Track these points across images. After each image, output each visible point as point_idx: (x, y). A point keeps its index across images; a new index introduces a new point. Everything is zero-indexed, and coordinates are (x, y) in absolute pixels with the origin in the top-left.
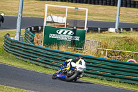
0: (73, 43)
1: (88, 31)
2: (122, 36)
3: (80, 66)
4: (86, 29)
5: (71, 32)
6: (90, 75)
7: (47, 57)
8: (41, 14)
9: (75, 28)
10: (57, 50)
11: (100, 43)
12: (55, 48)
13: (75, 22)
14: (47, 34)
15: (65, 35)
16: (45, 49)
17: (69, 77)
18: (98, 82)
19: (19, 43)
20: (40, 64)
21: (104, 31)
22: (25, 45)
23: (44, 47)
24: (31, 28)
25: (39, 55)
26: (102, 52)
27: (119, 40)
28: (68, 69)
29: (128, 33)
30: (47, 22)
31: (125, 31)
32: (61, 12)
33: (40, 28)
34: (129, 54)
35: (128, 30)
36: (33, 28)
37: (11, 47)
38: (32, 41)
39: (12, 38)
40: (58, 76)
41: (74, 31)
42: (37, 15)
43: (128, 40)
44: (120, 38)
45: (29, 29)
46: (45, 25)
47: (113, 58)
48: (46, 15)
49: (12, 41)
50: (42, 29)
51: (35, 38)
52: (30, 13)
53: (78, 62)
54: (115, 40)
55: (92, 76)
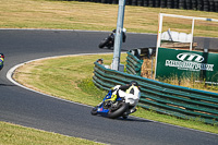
0: (203, 75)
3: (131, 96)
5: (200, 57)
7: (161, 97)
8: (153, 28)
9: (206, 51)
10: (177, 85)
12: (174, 83)
13: (206, 41)
14: (161, 61)
15: (191, 62)
16: (158, 84)
17: (113, 111)
19: (117, 74)
20: (150, 107)
22: (126, 77)
23: (157, 81)
24: (136, 51)
25: (150, 93)
28: (113, 99)
30: (162, 41)
32: (185, 26)
33: (151, 50)
36: (139, 51)
37: (105, 81)
38: (138, 72)
39: (107, 67)
40: (99, 110)
41: (205, 55)
42: (145, 29)
45: (133, 52)
46: (158, 46)
48: (160, 30)
49: (106, 71)
50: (154, 52)
51: (144, 66)
52: (135, 27)
53: (128, 91)
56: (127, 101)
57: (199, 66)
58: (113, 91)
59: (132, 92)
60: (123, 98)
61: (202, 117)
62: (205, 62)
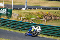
0: (7, 15)
1: (13, 10)
2: (28, 11)
3: (38, 29)
4: (12, 8)
5: (6, 10)
6: (14, 29)
9: (7, 8)
11: (19, 15)
13: (8, 5)
18: (18, 31)
21: (20, 9)
26: (20, 19)
27: (27, 13)
29: (30, 10)
31: (29, 9)
34: (31, 19)
35: (31, 9)
40: (28, 34)
41: (7, 9)
43: (30, 13)
44: (27, 12)
47: (24, 21)
54: (25, 13)
55: (15, 29)
56: (37, 31)
57: (6, 12)
58: (32, 28)
59: (38, 28)
60: (36, 30)
61: (7, 26)
62: (7, 11)
